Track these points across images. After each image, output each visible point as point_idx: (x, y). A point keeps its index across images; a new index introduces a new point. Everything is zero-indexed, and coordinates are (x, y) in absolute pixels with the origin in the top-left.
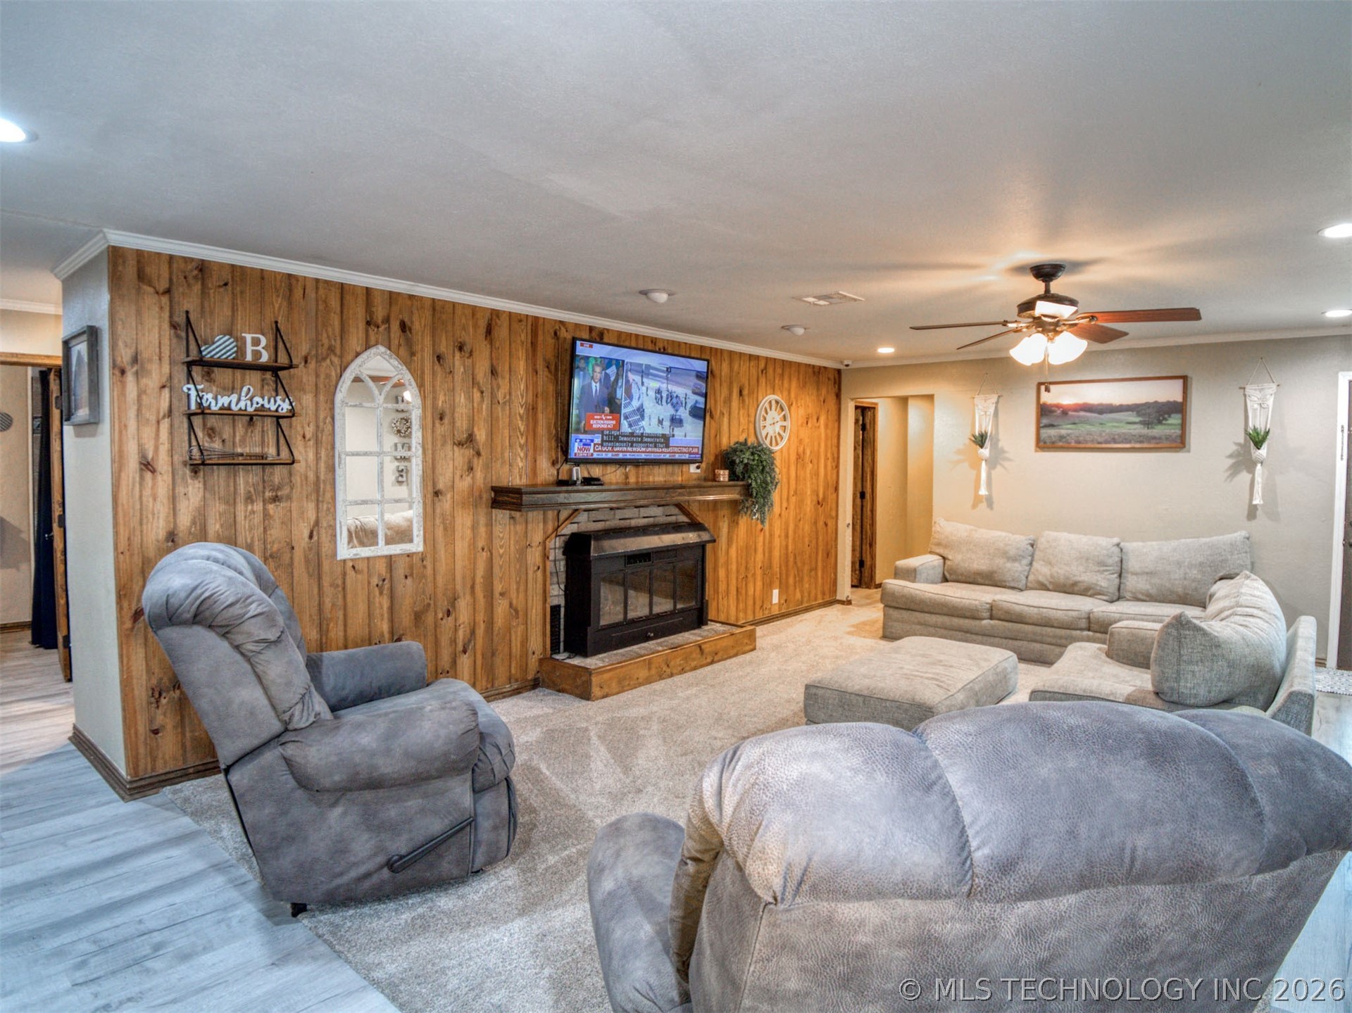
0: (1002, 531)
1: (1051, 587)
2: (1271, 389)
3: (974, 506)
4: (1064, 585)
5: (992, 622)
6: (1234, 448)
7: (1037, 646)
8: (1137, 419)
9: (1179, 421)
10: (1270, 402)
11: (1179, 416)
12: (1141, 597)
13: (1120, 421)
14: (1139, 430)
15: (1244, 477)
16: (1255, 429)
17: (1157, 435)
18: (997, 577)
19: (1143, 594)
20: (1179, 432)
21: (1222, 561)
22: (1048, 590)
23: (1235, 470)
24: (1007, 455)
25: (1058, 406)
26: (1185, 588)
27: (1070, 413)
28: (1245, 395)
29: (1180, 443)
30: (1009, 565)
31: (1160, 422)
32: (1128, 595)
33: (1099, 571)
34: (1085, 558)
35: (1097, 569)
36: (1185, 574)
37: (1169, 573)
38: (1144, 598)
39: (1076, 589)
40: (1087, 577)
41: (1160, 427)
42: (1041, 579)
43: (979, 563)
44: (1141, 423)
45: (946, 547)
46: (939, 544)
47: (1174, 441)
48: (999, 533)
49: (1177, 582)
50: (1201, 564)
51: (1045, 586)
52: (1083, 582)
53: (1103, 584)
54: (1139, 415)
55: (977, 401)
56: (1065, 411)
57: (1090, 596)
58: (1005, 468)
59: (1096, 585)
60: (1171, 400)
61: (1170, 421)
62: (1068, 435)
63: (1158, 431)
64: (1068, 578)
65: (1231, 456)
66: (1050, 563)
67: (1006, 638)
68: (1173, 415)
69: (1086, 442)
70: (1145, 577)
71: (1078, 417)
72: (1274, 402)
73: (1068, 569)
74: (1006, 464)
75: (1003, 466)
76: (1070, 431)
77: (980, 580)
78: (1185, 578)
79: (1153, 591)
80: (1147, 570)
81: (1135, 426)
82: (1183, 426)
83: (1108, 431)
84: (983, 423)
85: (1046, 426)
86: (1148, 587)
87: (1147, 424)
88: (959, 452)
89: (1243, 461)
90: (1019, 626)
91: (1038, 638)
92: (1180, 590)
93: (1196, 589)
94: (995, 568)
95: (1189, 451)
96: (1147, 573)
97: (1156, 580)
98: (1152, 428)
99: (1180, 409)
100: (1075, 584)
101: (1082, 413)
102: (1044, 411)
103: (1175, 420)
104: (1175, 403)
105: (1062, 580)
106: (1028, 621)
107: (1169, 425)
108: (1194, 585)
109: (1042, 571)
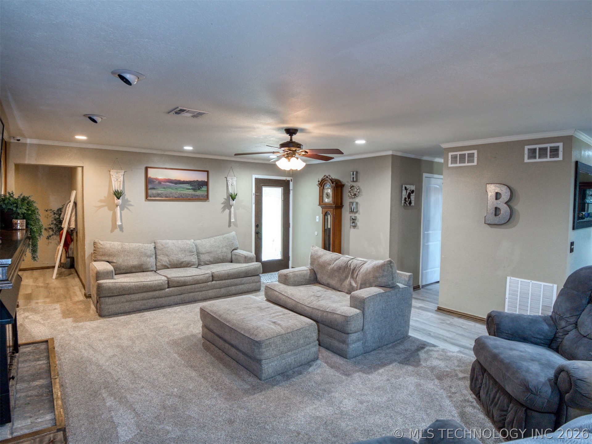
0: (139, 243)
1: (169, 267)
2: (235, 179)
3: (112, 231)
4: (177, 265)
5: (171, 289)
6: (224, 200)
7: (192, 294)
8: (190, 188)
9: (206, 189)
10: (235, 183)
11: (206, 187)
12: (207, 263)
13: (183, 188)
14: (191, 192)
15: (227, 211)
16: (231, 193)
17: (198, 194)
18: (144, 267)
19: (207, 261)
20: (206, 193)
21: (232, 244)
22: (168, 268)
23: (224, 209)
24: (130, 203)
25: (157, 179)
26: (223, 256)
27: (162, 183)
28: (227, 180)
29: (206, 198)
30: (148, 259)
31: (199, 189)
32: (202, 263)
33: (191, 255)
34: (183, 250)
35: (190, 254)
36: (222, 251)
37: (216, 251)
38: (209, 263)
39: (182, 265)
40: (187, 259)
41: (199, 191)
42: (164, 263)
43: (134, 261)
44: (192, 189)
45: (109, 255)
46: (104, 255)
47: (205, 197)
48: (137, 244)
49: (220, 254)
50: (226, 246)
51: (167, 266)
52: (185, 261)
53: (194, 261)
54: (191, 186)
55: (112, 173)
56: (160, 182)
57: (189, 267)
58: (129, 210)
59: (191, 261)
60: (203, 180)
61: (203, 189)
62: (162, 193)
63: (199, 193)
64: (178, 261)
65: (222, 203)
66: (167, 255)
67: (177, 295)
68: (204, 187)
69: (170, 197)
70: (207, 254)
71: (166, 185)
72: (236, 183)
73: (177, 256)
74: (129, 207)
75: (128, 208)
76: (162, 192)
77: (134, 270)
78: (222, 252)
79: (212, 260)
80: (207, 251)
81: (190, 190)
82: (208, 191)
83: (179, 192)
84: (117, 186)
85: (151, 189)
86: (210, 258)
87: (194, 190)
88: (101, 201)
89: (227, 205)
90: (184, 287)
91: (193, 291)
92: (221, 257)
93: (226, 256)
94: (142, 263)
95: (209, 201)
96: (208, 253)
97: (212, 255)
98: (196, 191)
99: (206, 184)
100: (182, 263)
101: (168, 183)
102: (148, 181)
103: (204, 188)
104: (204, 181)
105: (175, 262)
106: (188, 283)
107: (202, 190)
108: (225, 254)
109: (164, 260)
